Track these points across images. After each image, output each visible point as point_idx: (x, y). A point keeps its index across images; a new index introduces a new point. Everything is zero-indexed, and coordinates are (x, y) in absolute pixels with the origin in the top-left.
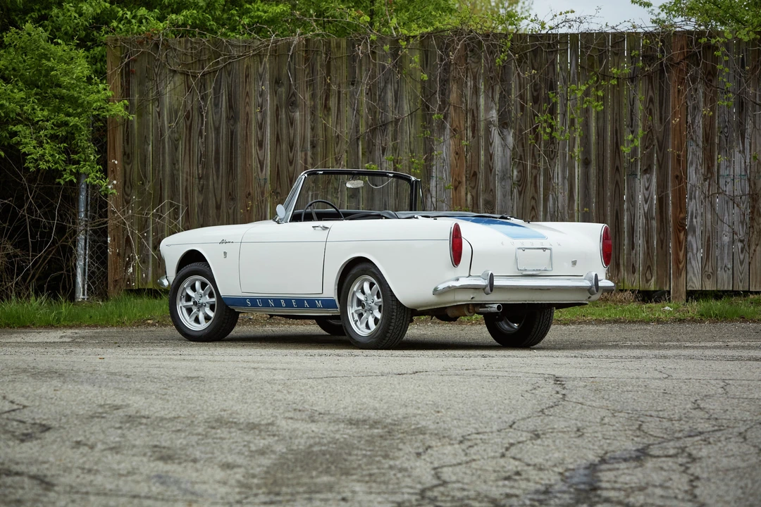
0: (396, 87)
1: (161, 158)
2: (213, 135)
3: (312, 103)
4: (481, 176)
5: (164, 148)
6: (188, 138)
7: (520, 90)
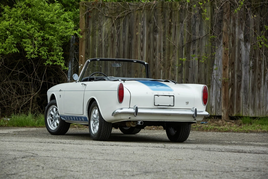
0: (200, 23)
1: (101, 55)
2: (122, 45)
3: (164, 31)
4: (236, 64)
5: (102, 50)
6: (112, 46)
7: (254, 25)
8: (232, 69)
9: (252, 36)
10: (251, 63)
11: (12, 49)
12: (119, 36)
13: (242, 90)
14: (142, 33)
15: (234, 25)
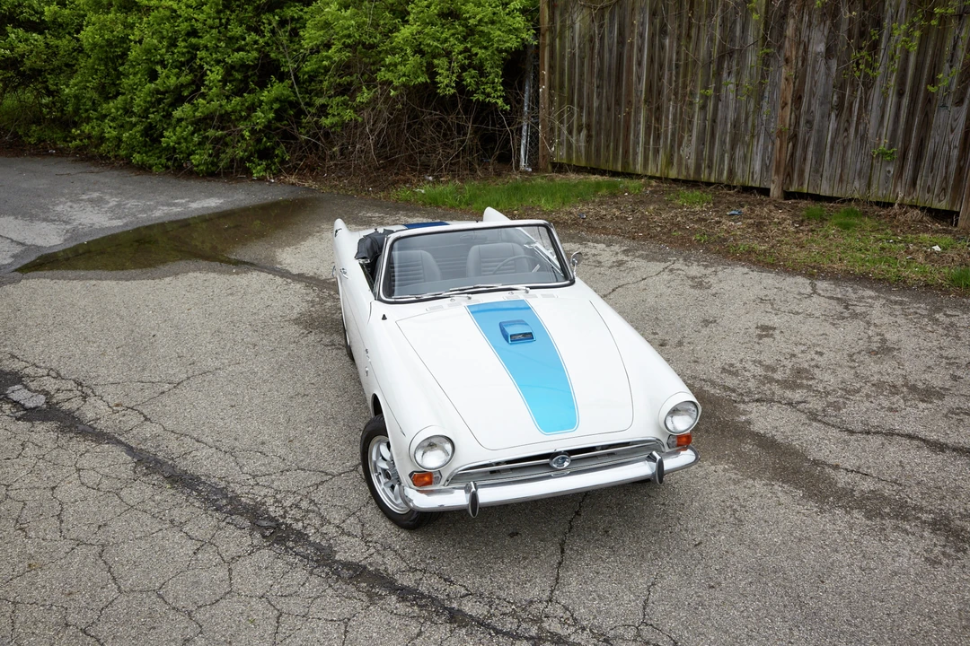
0: (744, 20)
1: (573, 71)
2: (608, 55)
3: (679, 32)
4: (805, 100)
5: (575, 64)
6: (591, 56)
7: (849, 26)
8: (797, 109)
9: (841, 47)
10: (835, 98)
11: (418, 77)
12: (602, 39)
13: (811, 149)
14: (642, 36)
15: (810, 24)
